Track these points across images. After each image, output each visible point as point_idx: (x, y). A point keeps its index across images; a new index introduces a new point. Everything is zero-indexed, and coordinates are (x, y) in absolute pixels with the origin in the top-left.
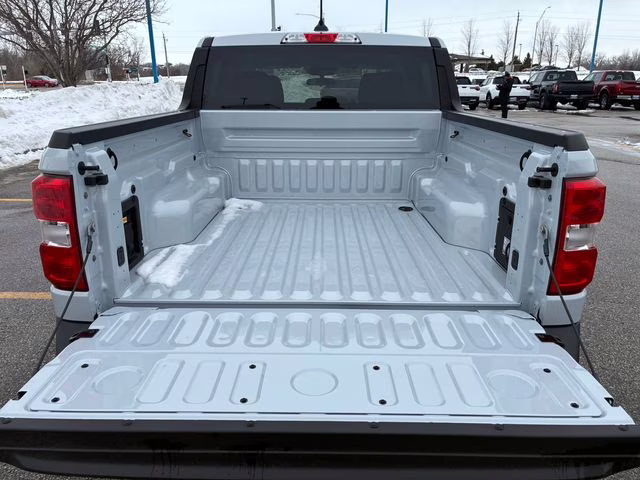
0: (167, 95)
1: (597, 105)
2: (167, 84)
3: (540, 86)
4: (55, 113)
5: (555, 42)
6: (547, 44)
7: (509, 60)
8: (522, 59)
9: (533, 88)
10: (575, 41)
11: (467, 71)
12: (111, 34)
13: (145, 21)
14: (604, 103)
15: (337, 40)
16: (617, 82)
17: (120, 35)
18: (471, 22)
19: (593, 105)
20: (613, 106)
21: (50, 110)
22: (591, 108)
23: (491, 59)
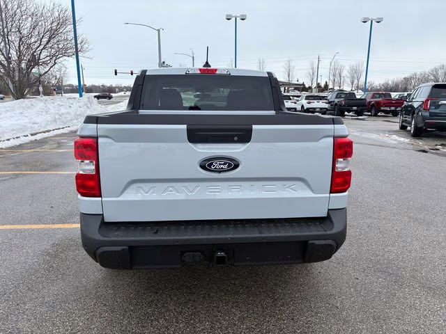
0: (89, 105)
1: (370, 114)
2: (88, 98)
3: (334, 101)
4: (11, 117)
5: (343, 75)
6: (338, 75)
7: (314, 85)
8: (323, 85)
9: (329, 103)
10: (355, 73)
11: (288, 92)
12: (50, 65)
13: (74, 56)
14: (373, 112)
15: (217, 72)
16: (380, 99)
17: (56, 66)
18: (289, 61)
19: (367, 113)
20: (379, 114)
21: (8, 115)
22: (366, 115)
23: (303, 84)
